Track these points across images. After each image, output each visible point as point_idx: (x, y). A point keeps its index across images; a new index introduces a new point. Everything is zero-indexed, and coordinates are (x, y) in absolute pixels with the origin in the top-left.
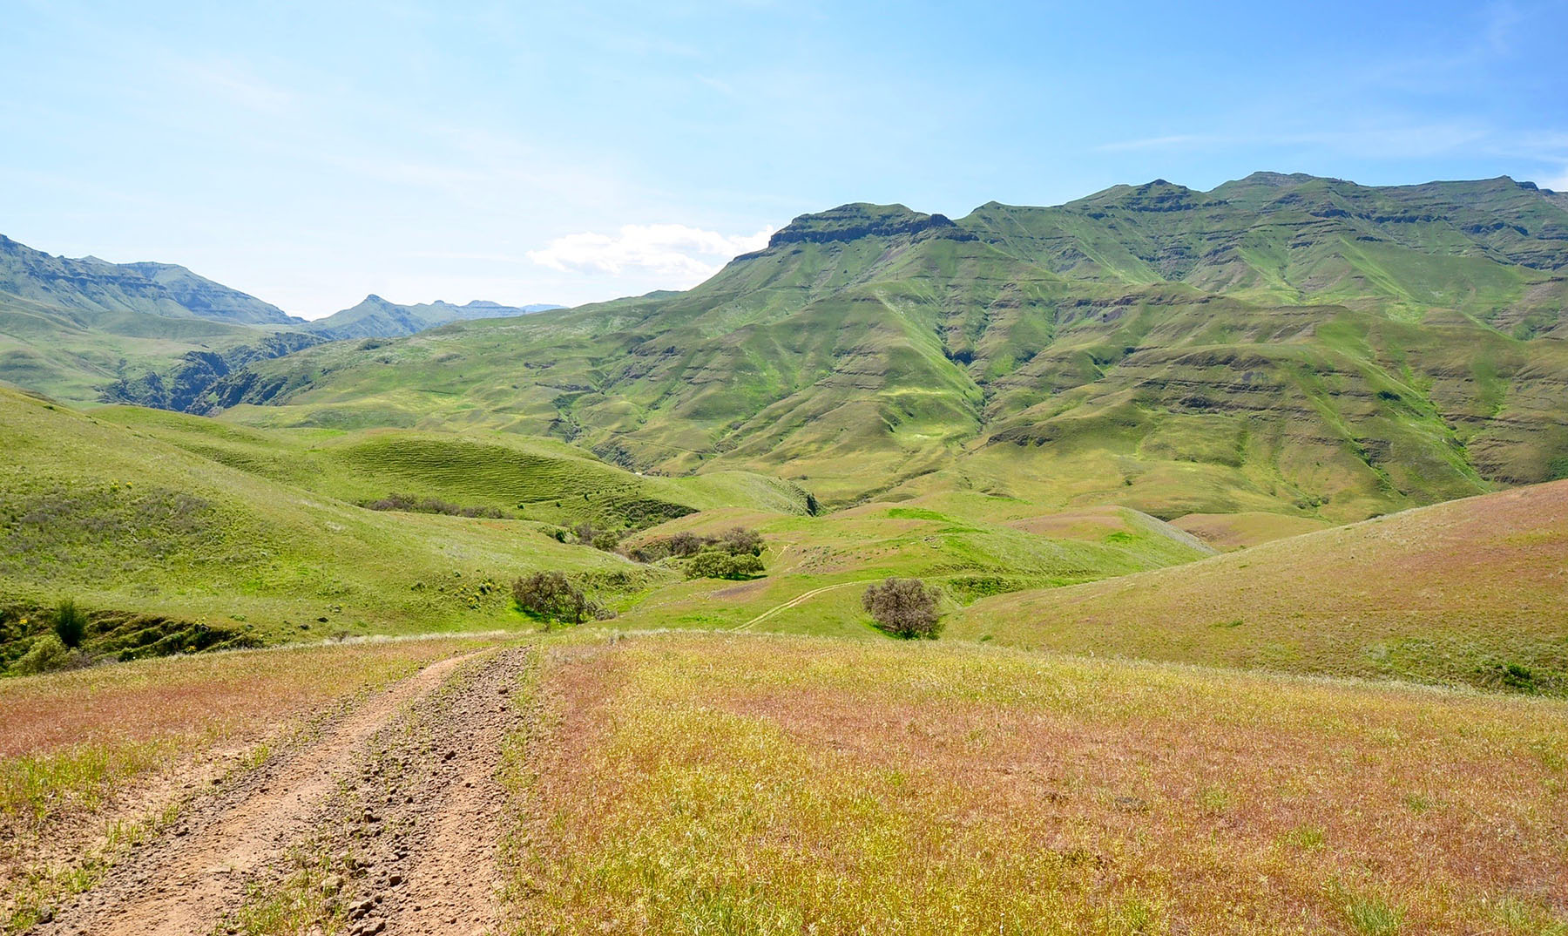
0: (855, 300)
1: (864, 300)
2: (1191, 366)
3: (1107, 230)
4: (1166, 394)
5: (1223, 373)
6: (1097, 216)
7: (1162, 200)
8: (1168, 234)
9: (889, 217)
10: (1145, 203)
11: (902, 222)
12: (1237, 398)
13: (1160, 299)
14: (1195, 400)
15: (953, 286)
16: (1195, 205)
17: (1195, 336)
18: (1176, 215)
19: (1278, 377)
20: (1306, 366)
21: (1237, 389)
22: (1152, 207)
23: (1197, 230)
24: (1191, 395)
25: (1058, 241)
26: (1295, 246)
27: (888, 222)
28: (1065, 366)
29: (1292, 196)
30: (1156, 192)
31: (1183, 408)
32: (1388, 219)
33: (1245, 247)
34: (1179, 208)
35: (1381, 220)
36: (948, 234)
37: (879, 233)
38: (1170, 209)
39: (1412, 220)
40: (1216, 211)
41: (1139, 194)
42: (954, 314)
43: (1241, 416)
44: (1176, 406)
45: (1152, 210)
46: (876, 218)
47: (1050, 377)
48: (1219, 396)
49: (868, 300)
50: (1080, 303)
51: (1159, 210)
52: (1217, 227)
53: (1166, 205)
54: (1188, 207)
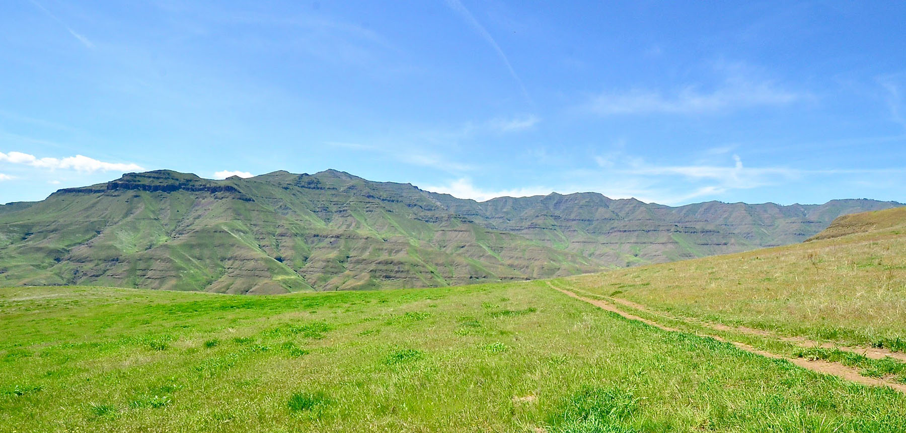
0: (215, 232)
1: (220, 232)
2: (381, 265)
3: (292, 196)
4: (378, 274)
5: (391, 267)
6: (286, 188)
7: (309, 183)
8: (317, 200)
9: (190, 181)
10: (303, 184)
11: (201, 185)
12: (398, 275)
13: (349, 237)
14: (386, 276)
15: (254, 225)
16: (324, 188)
17: (370, 252)
18: (317, 191)
19: (406, 268)
20: (412, 264)
21: (397, 272)
22: (306, 186)
23: (328, 200)
24: (385, 274)
25: (276, 200)
26: (367, 211)
27: (191, 183)
28: (331, 264)
29: (353, 186)
30: (306, 179)
31: (384, 279)
32: (385, 200)
33: (351, 210)
34: (318, 188)
35: (383, 200)
36: (239, 197)
37: (188, 189)
38: (314, 188)
39: (393, 201)
40: (333, 192)
41: (299, 179)
42: (262, 239)
43: (402, 280)
44: (381, 278)
45: (306, 188)
46: (182, 181)
47: (327, 268)
48: (392, 274)
49: (223, 232)
50: (315, 236)
51: (310, 188)
52: (335, 199)
53: (312, 186)
54: (321, 188)
